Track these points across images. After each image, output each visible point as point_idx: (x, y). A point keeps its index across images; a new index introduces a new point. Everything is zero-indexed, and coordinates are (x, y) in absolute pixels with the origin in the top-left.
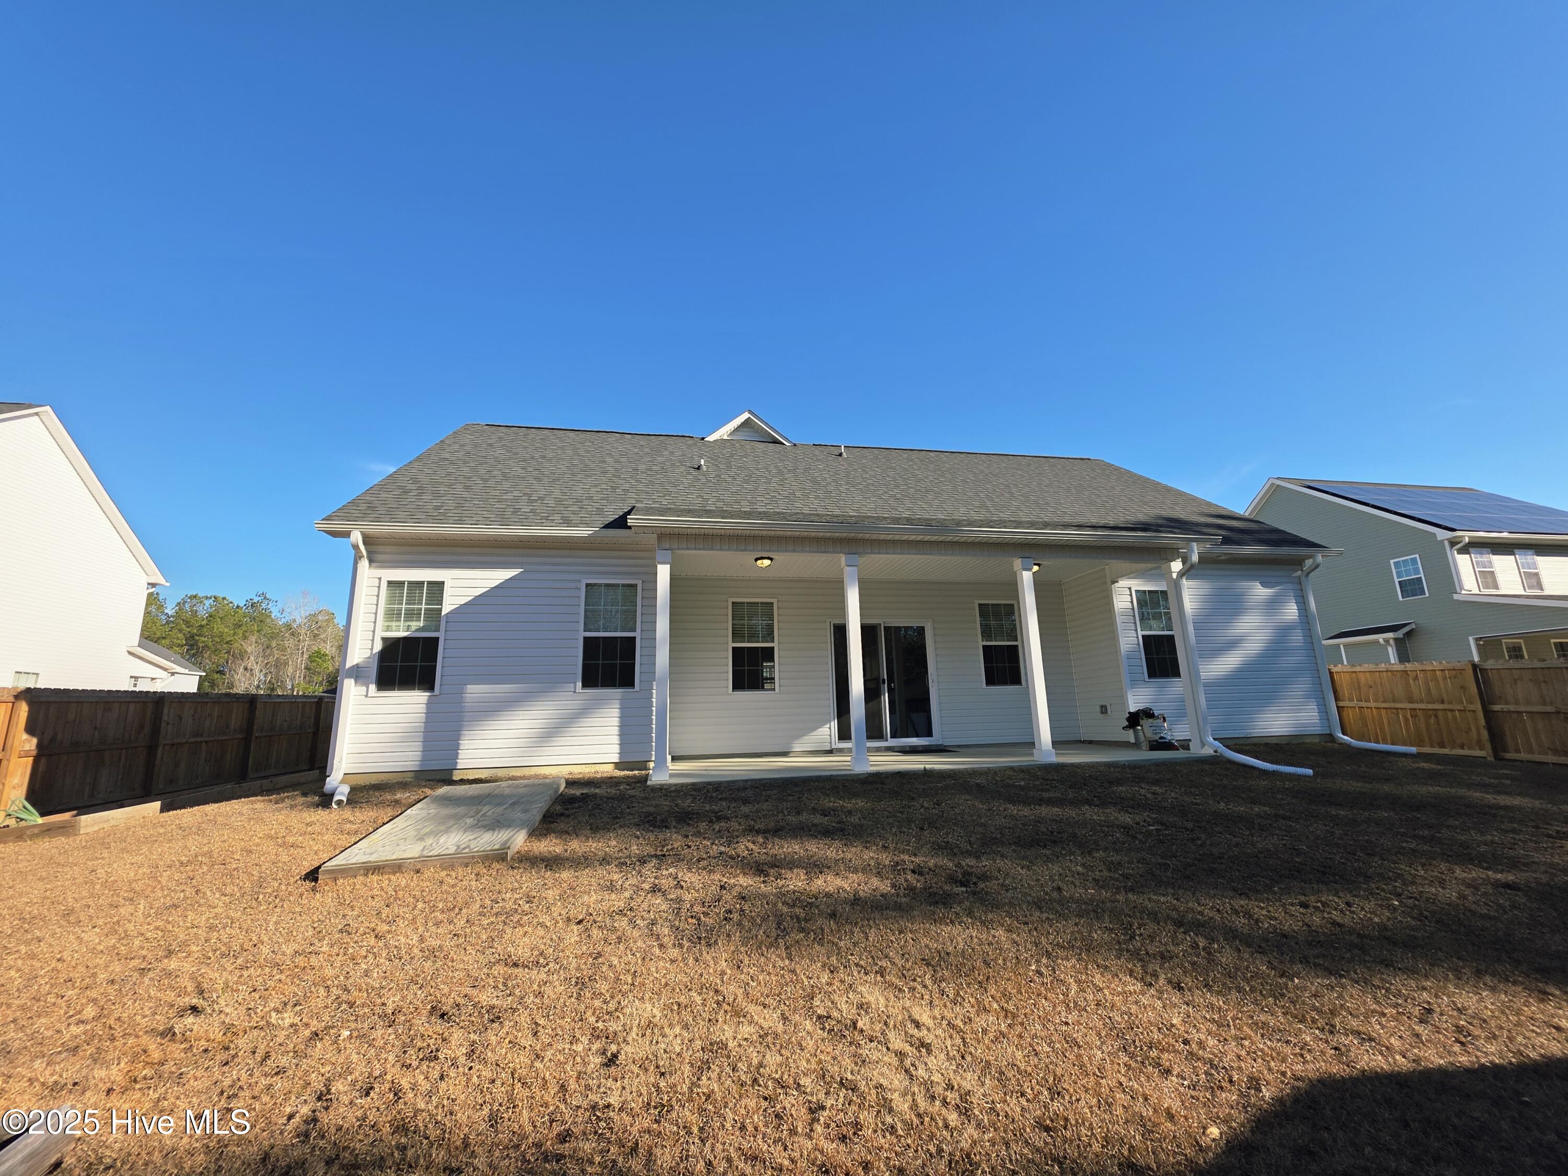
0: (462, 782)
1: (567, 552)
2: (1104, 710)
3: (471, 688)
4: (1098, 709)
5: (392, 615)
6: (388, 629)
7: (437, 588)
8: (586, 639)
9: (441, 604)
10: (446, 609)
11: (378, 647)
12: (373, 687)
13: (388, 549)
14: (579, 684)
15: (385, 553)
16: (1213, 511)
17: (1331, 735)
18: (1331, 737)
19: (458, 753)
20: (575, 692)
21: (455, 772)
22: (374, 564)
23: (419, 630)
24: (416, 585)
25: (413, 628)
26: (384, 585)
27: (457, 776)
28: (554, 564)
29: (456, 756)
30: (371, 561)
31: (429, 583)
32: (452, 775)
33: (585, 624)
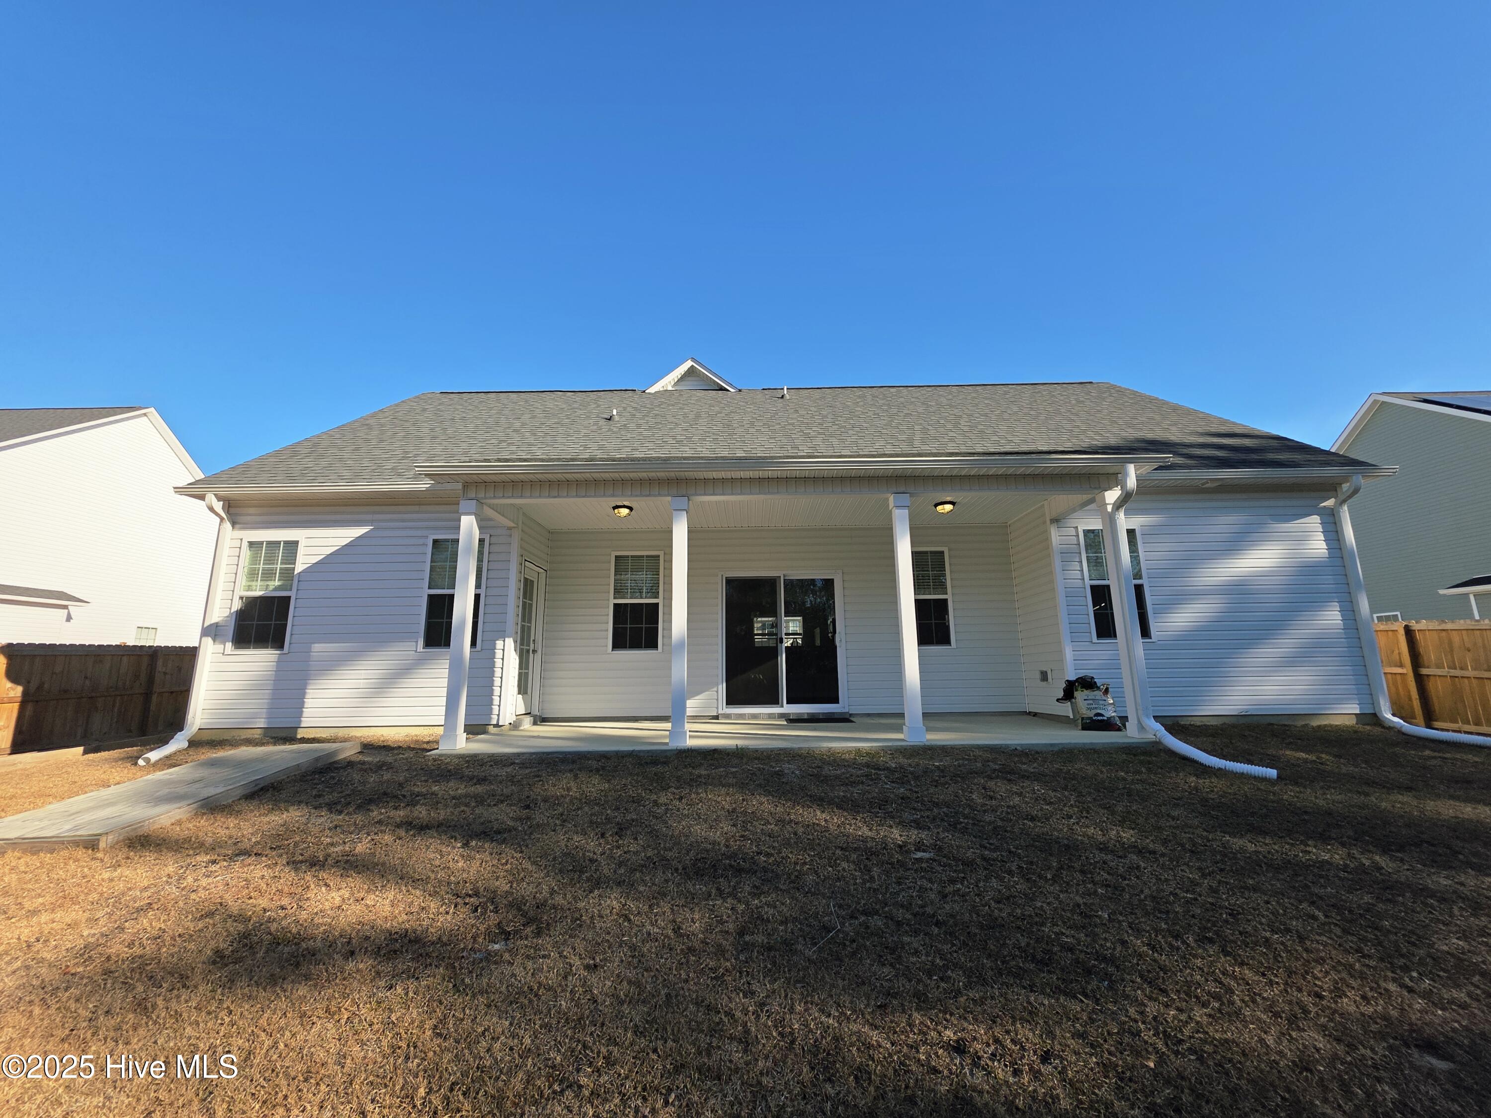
0: (304, 740)
1: (416, 508)
2: (1044, 676)
3: (317, 647)
4: (1038, 676)
5: (252, 575)
6: (249, 588)
7: (292, 546)
8: (431, 597)
9: (294, 564)
10: (299, 568)
11: (237, 605)
12: (229, 645)
13: (252, 510)
14: (421, 642)
15: (250, 515)
16: (1223, 429)
17: (1375, 715)
18: (1374, 719)
19: (302, 712)
20: (416, 651)
21: (300, 730)
22: (237, 526)
23: (277, 589)
24: (273, 545)
25: (271, 588)
26: (245, 545)
27: (300, 734)
28: (403, 521)
29: (300, 715)
30: (234, 524)
31: (286, 542)
32: (296, 733)
33: (430, 583)
